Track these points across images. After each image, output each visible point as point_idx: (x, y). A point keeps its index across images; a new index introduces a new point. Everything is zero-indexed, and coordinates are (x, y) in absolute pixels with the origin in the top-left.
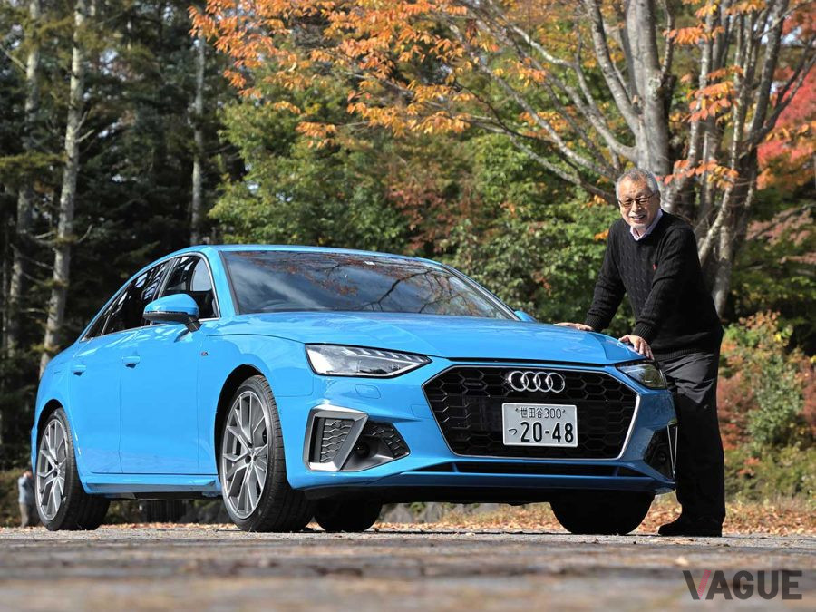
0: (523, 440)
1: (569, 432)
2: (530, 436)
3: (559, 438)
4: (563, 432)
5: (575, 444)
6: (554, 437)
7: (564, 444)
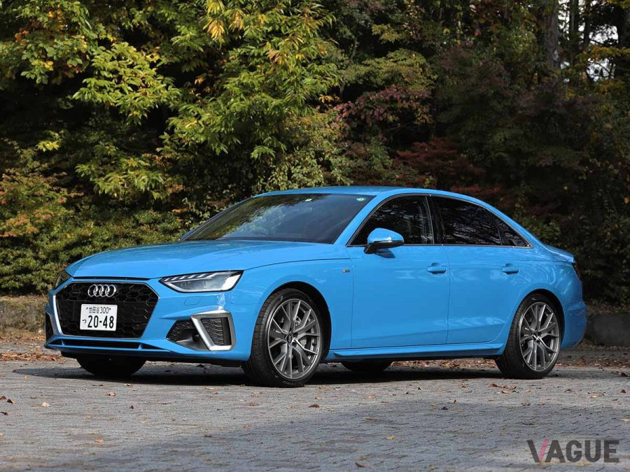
0: (89, 326)
1: (112, 322)
2: (92, 324)
3: (106, 325)
4: (108, 322)
5: (114, 329)
6: (104, 325)
7: (108, 329)
